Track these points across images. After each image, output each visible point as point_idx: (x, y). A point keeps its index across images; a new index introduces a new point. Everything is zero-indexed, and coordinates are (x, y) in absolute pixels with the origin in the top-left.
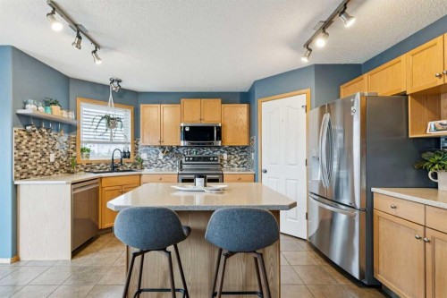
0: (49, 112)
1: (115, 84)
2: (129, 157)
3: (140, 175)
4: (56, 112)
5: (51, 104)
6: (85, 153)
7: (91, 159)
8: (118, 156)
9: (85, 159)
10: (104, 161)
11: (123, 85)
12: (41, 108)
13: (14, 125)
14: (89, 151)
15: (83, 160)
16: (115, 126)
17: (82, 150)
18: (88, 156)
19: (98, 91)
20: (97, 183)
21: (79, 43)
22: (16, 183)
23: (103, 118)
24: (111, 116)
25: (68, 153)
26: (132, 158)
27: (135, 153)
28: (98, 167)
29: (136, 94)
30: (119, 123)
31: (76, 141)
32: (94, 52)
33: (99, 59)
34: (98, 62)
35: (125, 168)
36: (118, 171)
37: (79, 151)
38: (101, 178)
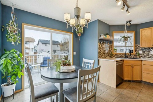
0: (106, 37)
1: (129, 23)
2: (132, 52)
3: (142, 61)
4: (108, 37)
5: (107, 35)
6: (115, 51)
7: (117, 53)
8: (128, 52)
9: (115, 53)
10: (122, 54)
11: (132, 23)
12: (104, 36)
13: (98, 42)
14: (116, 50)
15: (114, 53)
16: (127, 40)
17: (114, 50)
18: (116, 52)
19: (120, 28)
20: (122, 62)
21: (124, 8)
22: (99, 59)
23: (122, 37)
24: (126, 36)
25: (110, 50)
26: (134, 53)
27: (136, 51)
28: (120, 56)
29: (136, 25)
30: (129, 39)
31: (112, 47)
32: (127, 10)
33: (129, 12)
34: (128, 14)
35: (131, 57)
36: (128, 58)
37: (113, 50)
38: (124, 60)
